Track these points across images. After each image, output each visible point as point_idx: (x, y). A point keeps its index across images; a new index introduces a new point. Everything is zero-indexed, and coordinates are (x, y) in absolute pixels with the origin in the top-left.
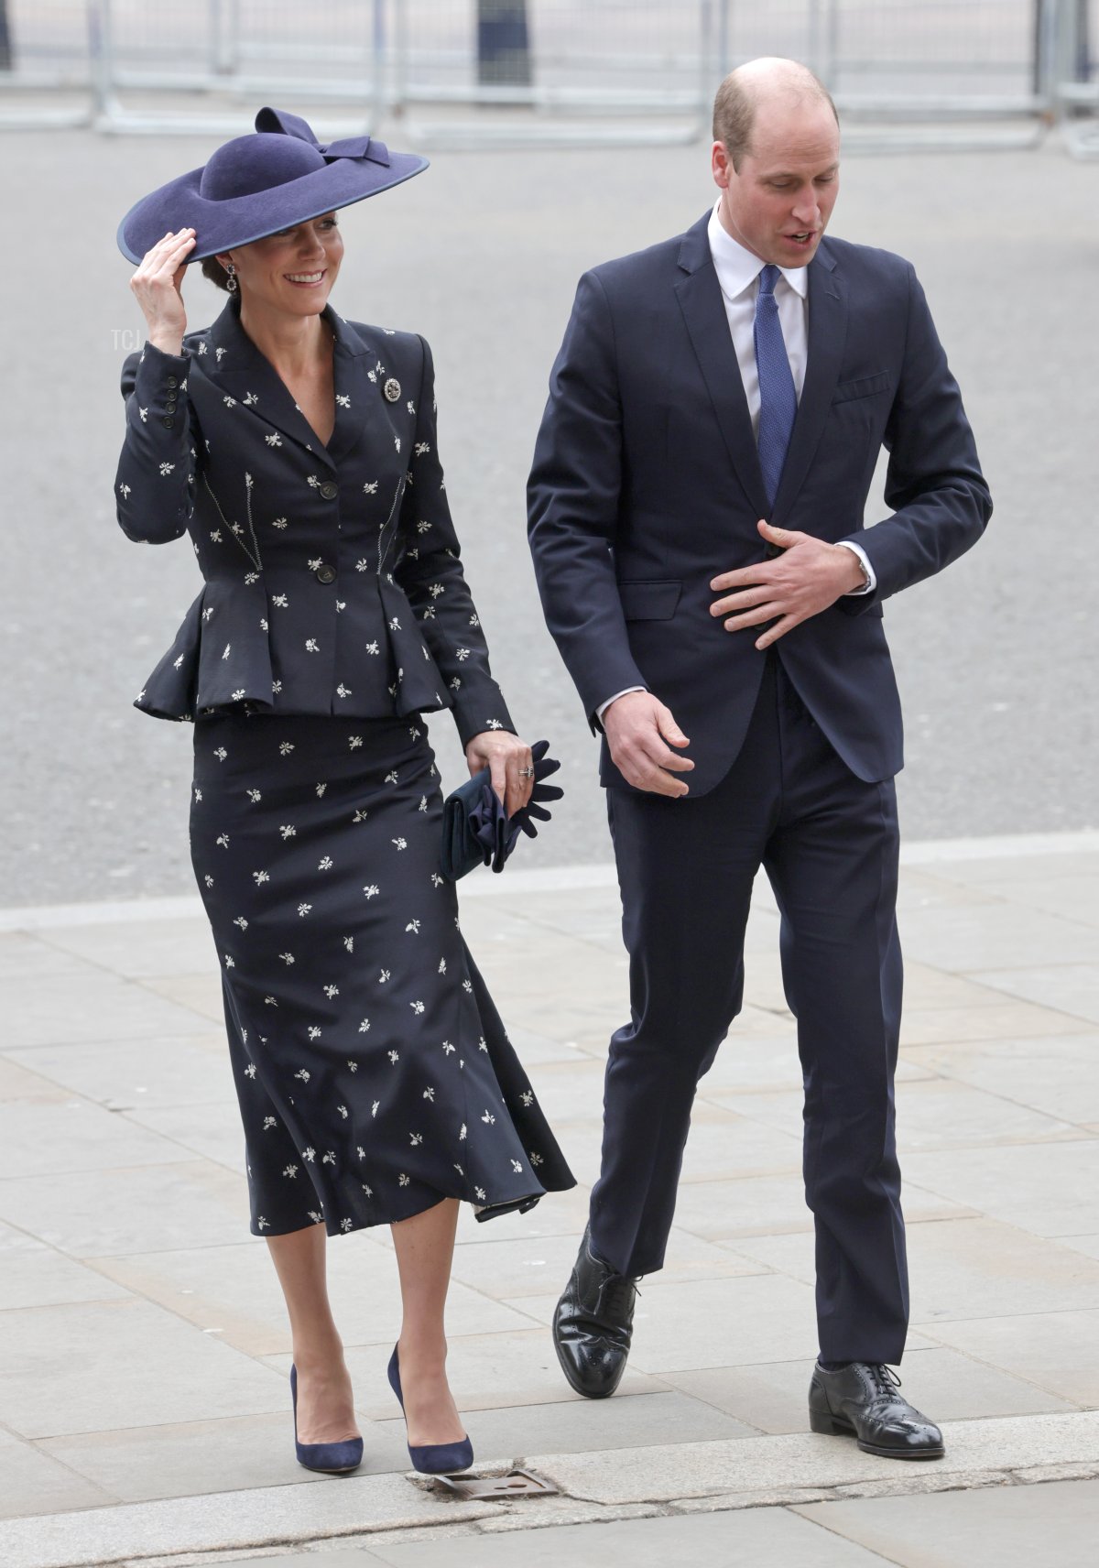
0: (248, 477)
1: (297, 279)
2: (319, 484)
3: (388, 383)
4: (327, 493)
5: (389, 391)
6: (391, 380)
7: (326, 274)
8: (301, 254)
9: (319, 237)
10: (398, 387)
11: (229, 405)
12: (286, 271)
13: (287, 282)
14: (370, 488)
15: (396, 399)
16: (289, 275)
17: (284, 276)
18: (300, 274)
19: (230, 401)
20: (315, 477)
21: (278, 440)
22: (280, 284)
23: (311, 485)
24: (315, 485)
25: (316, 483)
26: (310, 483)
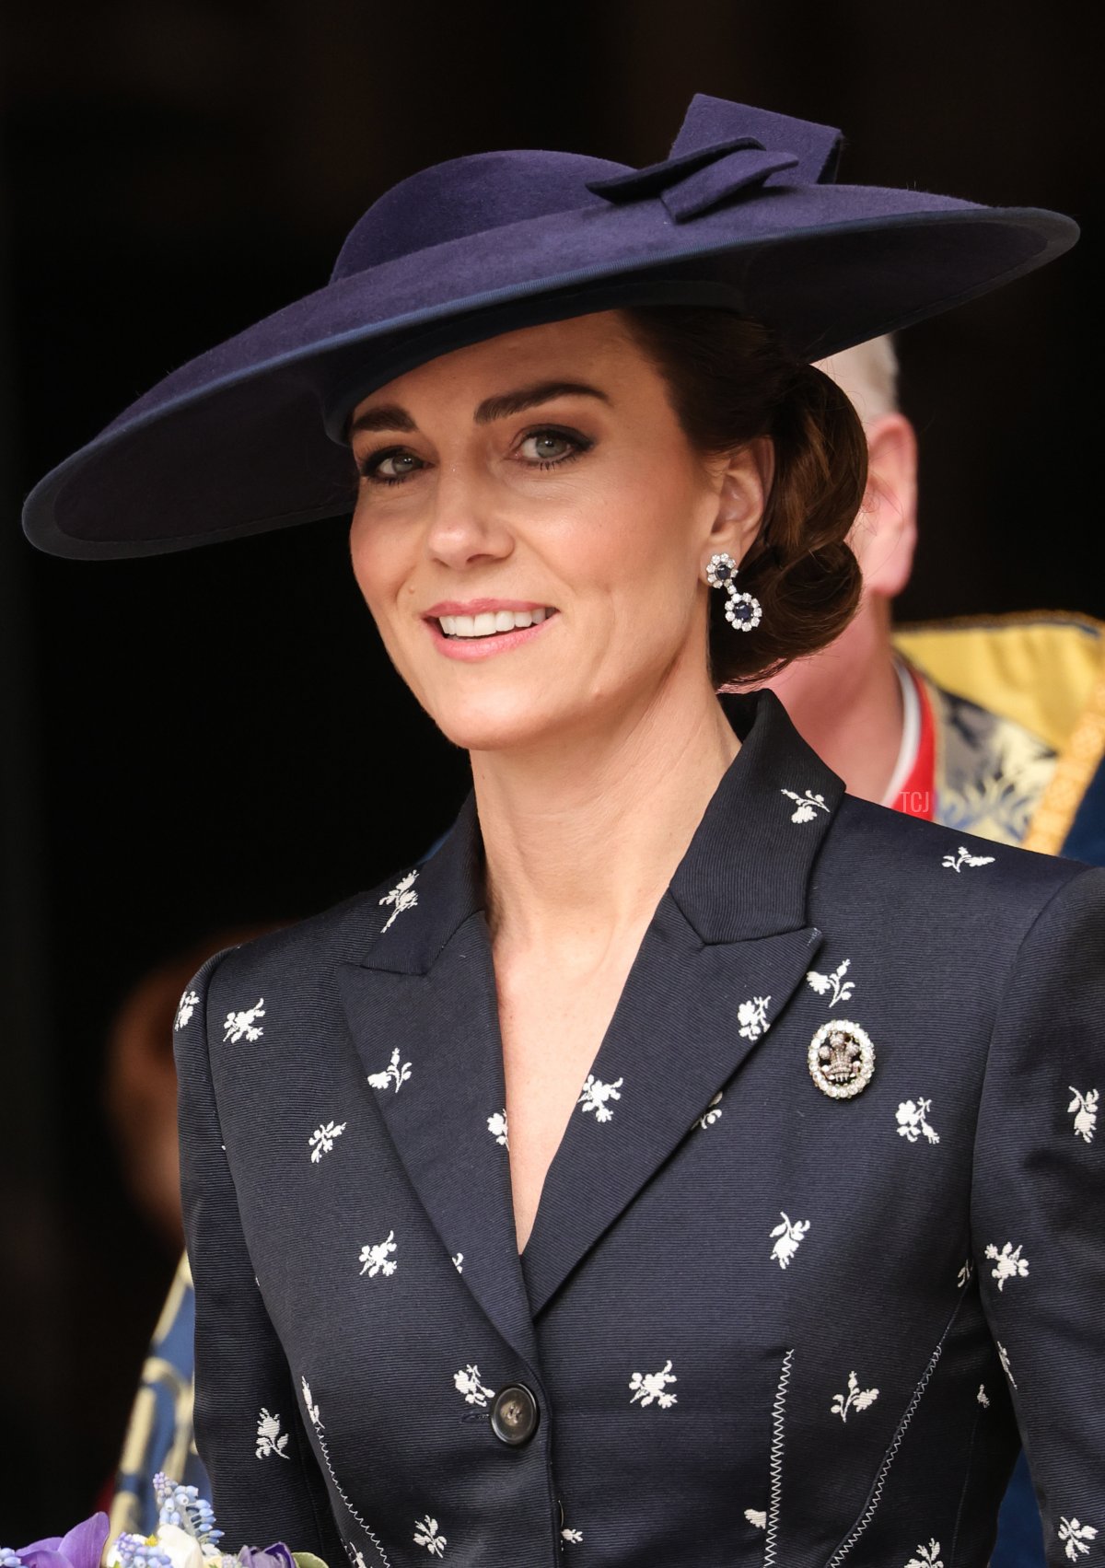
2: (489, 1392)
3: (822, 1034)
4: (511, 1421)
5: (824, 1061)
20: (476, 1372)
21: (390, 1255)
24: (481, 1397)
25: (482, 1393)
26: (465, 1391)
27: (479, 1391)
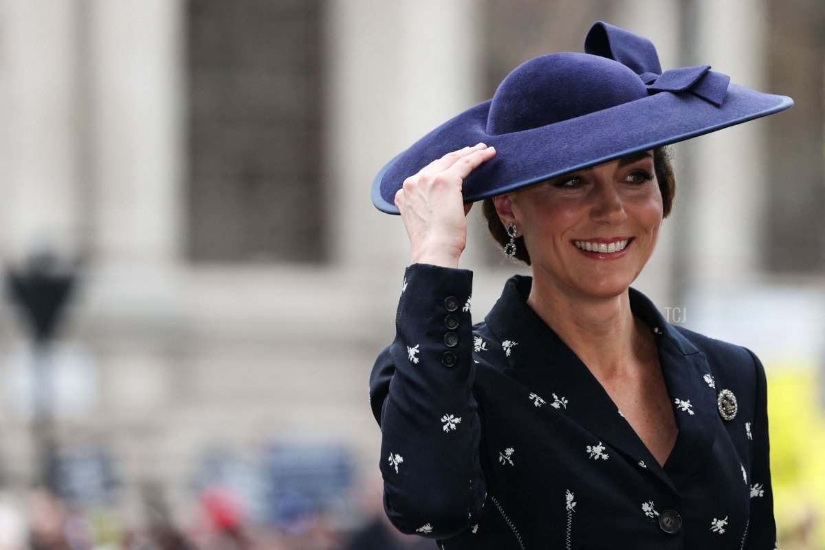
0: (570, 497)
1: (589, 246)
2: (656, 513)
3: (721, 395)
4: (668, 525)
5: (723, 405)
6: (725, 391)
7: (634, 245)
8: (595, 213)
9: (619, 192)
10: (734, 400)
11: (536, 403)
12: (574, 235)
13: (574, 250)
14: (719, 525)
15: (732, 417)
16: (580, 241)
17: (573, 242)
18: (592, 241)
19: (538, 401)
20: (652, 503)
21: (603, 452)
22: (566, 252)
23: (647, 514)
24: (652, 514)
25: (653, 512)
26: (645, 510)
27: (652, 511)
